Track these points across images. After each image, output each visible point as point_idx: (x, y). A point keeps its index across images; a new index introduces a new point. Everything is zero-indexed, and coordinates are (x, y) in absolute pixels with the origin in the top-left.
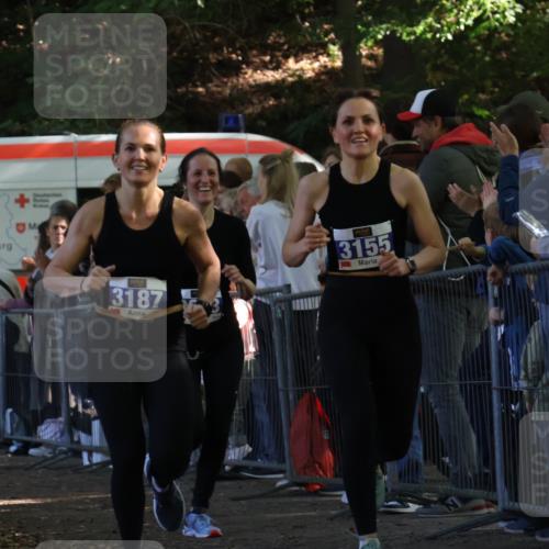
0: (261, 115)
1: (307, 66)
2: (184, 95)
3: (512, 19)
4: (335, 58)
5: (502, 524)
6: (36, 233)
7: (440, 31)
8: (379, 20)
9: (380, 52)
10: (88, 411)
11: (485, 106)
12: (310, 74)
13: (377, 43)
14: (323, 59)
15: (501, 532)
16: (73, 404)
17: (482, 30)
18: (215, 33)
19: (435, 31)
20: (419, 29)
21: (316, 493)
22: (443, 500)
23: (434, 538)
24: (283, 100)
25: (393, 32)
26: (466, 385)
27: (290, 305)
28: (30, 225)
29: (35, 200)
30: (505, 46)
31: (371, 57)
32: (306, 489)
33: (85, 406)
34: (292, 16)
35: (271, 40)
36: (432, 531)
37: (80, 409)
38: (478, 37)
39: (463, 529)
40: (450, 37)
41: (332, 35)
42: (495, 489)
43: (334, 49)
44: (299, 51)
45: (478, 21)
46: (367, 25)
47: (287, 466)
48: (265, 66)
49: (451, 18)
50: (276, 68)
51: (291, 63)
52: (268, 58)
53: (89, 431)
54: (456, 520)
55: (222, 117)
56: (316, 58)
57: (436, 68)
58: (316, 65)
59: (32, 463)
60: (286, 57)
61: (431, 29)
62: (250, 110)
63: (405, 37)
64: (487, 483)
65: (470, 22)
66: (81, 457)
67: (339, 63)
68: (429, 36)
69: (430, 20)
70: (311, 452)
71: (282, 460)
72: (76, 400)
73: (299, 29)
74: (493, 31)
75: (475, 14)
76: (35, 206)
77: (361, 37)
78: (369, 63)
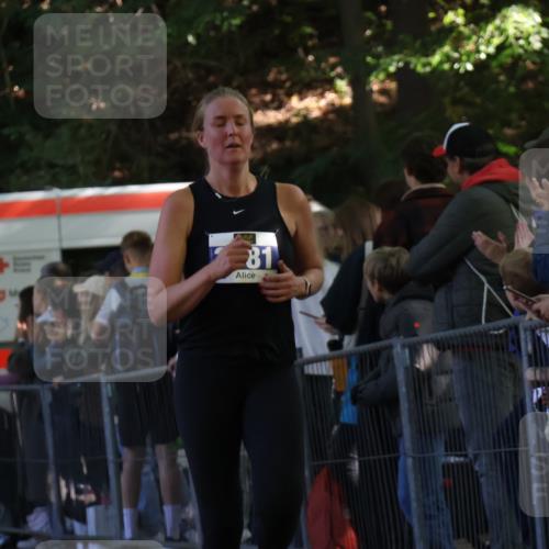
0: (264, 160)
1: (312, 105)
2: (177, 141)
3: (537, 45)
6: (16, 301)
7: (459, 60)
9: (392, 85)
10: (82, 497)
11: (511, 142)
12: (315, 114)
13: (390, 76)
14: (330, 96)
16: (64, 491)
17: (505, 58)
18: (209, 71)
19: (453, 61)
20: (436, 59)
24: (288, 144)
25: (407, 64)
26: (500, 453)
27: (303, 371)
28: (11, 292)
29: (15, 264)
30: (531, 75)
31: (383, 92)
33: (78, 492)
34: (294, 50)
35: (271, 77)
37: (73, 495)
38: (501, 66)
40: (470, 67)
41: (339, 70)
43: (342, 85)
44: (303, 88)
46: (377, 57)
48: (265, 106)
49: (470, 46)
50: (278, 108)
51: (295, 102)
52: (268, 97)
53: (83, 520)
56: (322, 95)
57: (456, 102)
58: (323, 103)
60: (289, 95)
61: (448, 58)
63: (420, 69)
65: (491, 50)
67: (348, 100)
68: (446, 66)
69: (447, 48)
70: (332, 534)
72: (68, 486)
73: (302, 64)
74: (517, 59)
75: (497, 41)
76: (15, 270)
77: (371, 69)
78: (382, 99)
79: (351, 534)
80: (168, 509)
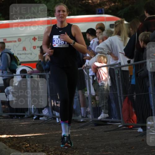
0: (110, 9)
2: (85, 3)
6: (39, 49)
10: (58, 105)
16: (53, 103)
21: (131, 129)
24: (117, 4)
27: (121, 69)
28: (37, 47)
29: (39, 39)
32: (128, 127)
33: (57, 103)
37: (55, 105)
47: (121, 120)
55: (97, 9)
59: (41, 122)
62: (106, 7)
66: (56, 120)
70: (129, 116)
71: (120, 118)
72: (54, 102)
76: (39, 40)
79: (135, 116)
80: (82, 108)
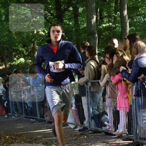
4: (4, 66)
5: (24, 118)
8: (9, 62)
15: (24, 119)
22: (17, 116)
23: (16, 120)
36: (16, 119)
39: (19, 119)
42: (23, 114)
45: (20, 62)
54: (19, 118)
64: (22, 114)
